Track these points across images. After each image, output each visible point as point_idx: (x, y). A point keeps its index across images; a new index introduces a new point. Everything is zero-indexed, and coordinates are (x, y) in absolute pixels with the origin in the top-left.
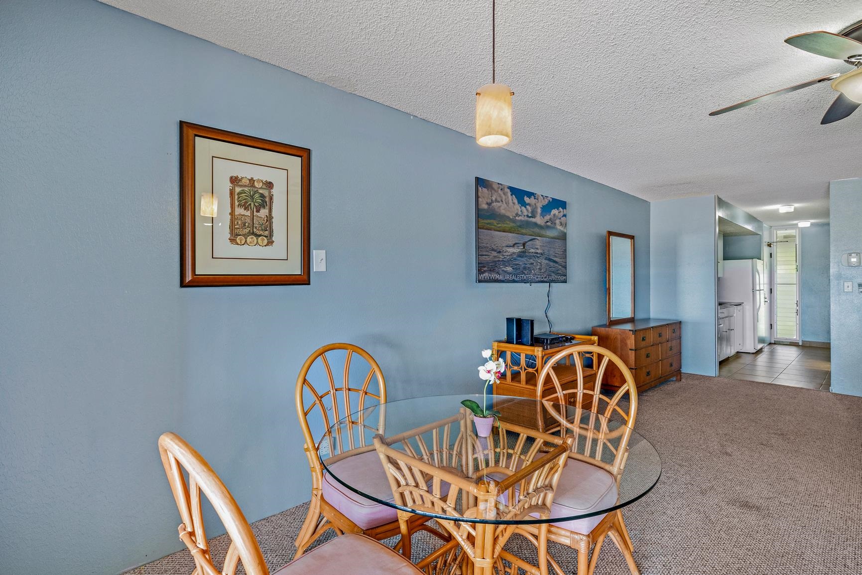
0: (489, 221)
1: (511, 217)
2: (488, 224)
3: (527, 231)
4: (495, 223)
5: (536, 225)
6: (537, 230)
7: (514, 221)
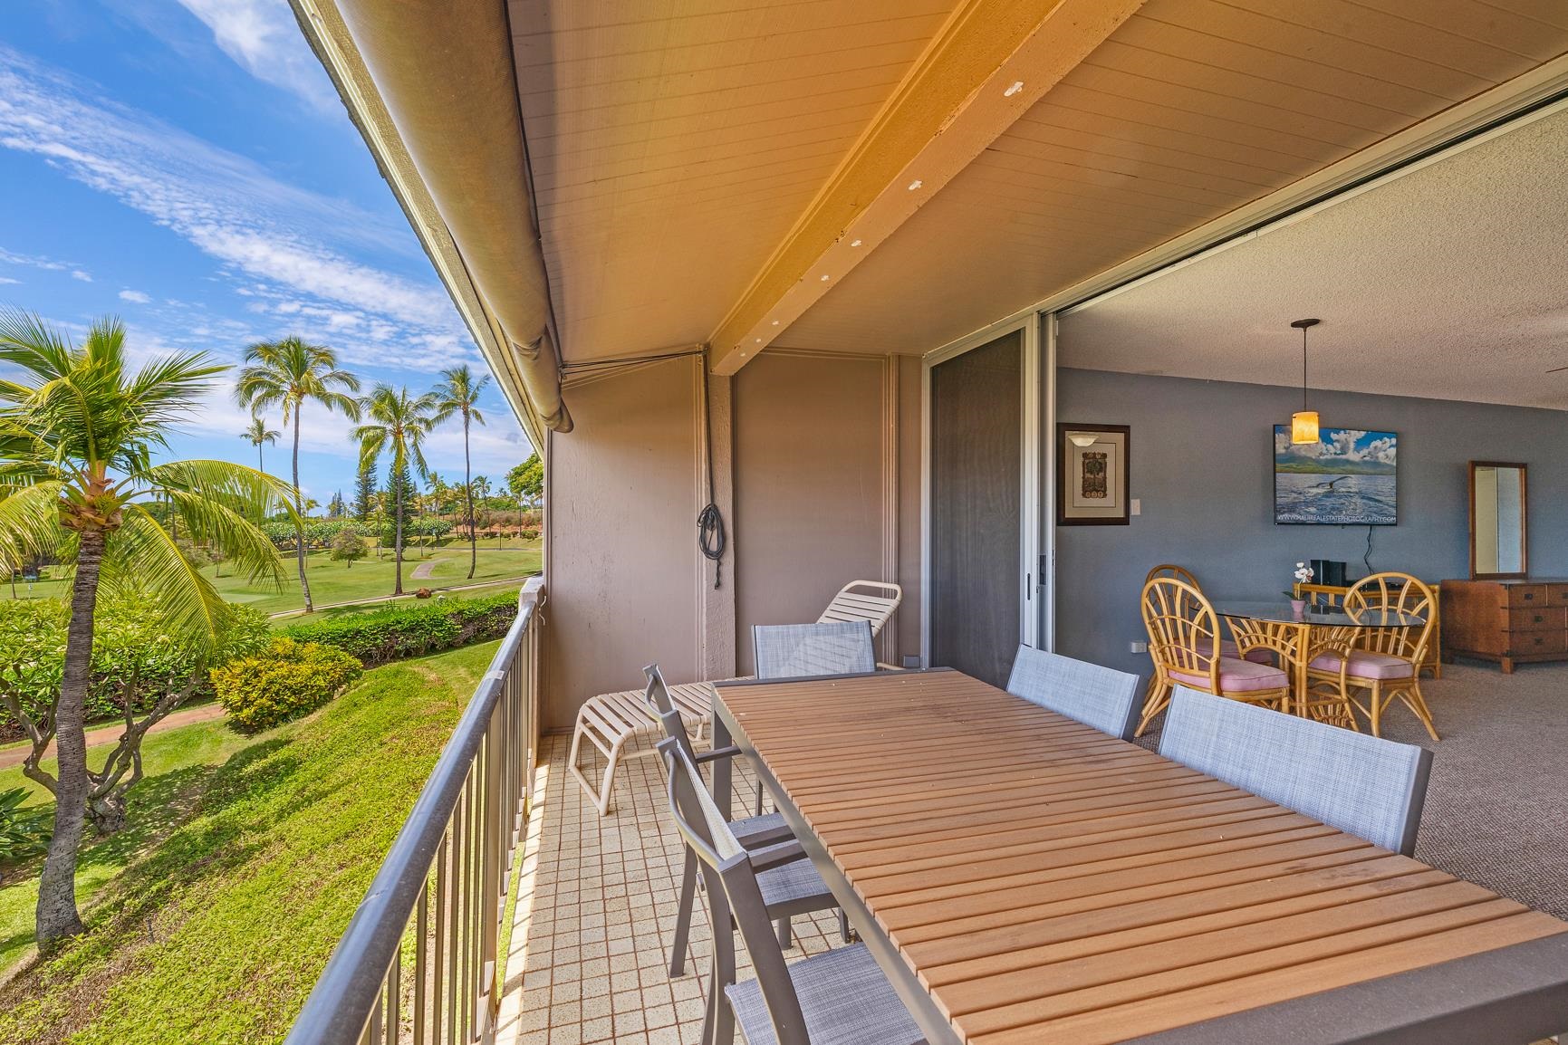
1: (1314, 458)
3: (1335, 470)
4: (1294, 465)
5: (1348, 461)
6: (1349, 467)
7: (1317, 461)
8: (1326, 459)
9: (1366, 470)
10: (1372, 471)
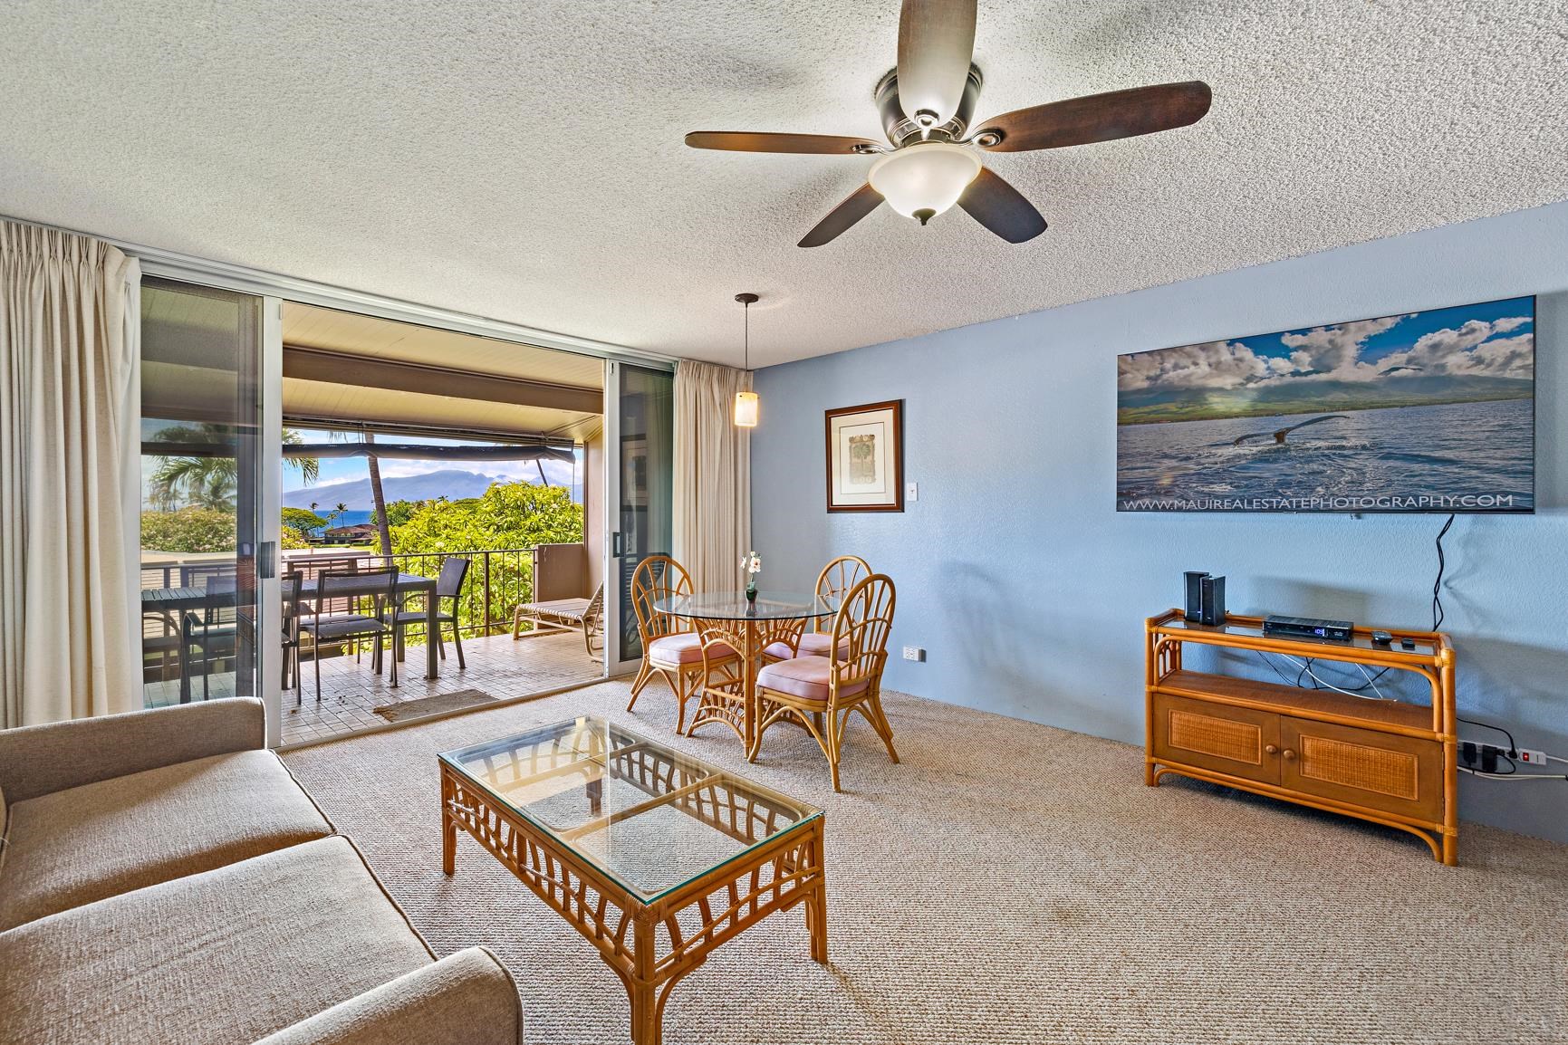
0: (1152, 407)
2: (1149, 413)
3: (1296, 404)
4: (1172, 407)
5: (1335, 385)
6: (1340, 396)
9: (1397, 395)
10: (1424, 397)
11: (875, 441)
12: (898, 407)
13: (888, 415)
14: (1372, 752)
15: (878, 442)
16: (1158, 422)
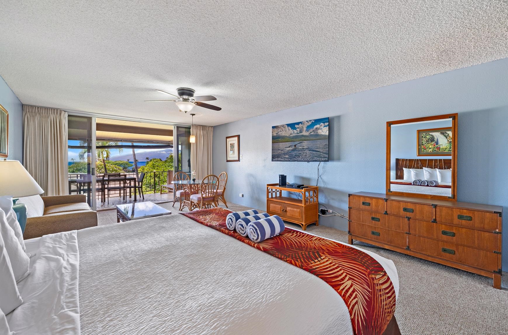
0: (277, 140)
1: (288, 136)
2: (277, 141)
3: (297, 140)
4: (280, 140)
5: (303, 136)
6: (303, 138)
7: (289, 137)
8: (293, 136)
9: (311, 138)
10: (314, 138)
11: (235, 144)
12: (239, 136)
13: (236, 138)
14: (295, 209)
15: (235, 145)
16: (278, 143)
